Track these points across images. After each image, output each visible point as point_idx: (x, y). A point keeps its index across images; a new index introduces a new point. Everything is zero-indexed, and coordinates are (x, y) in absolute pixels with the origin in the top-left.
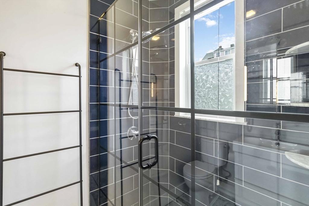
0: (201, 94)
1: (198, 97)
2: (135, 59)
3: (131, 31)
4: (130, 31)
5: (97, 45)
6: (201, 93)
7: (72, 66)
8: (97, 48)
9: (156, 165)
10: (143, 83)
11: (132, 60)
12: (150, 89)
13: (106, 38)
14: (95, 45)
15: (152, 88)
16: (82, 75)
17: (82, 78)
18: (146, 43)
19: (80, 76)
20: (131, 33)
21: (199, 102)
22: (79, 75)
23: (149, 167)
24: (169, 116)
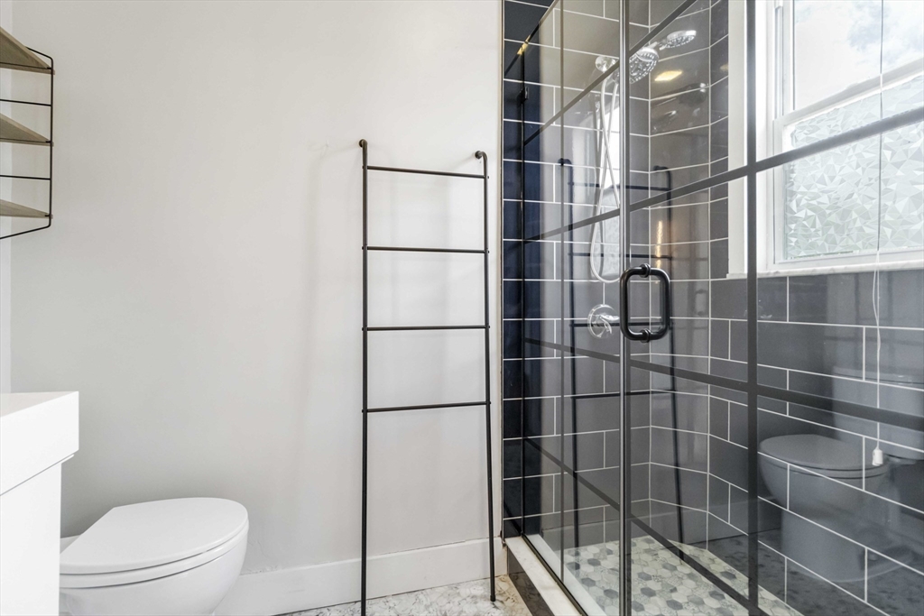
0: (819, 203)
1: (810, 213)
2: (609, 131)
3: (598, 61)
4: (595, 61)
5: (519, 106)
6: (819, 200)
7: (469, 158)
8: (519, 113)
9: (667, 337)
10: (631, 190)
11: (601, 133)
12: (650, 245)
13: (539, 87)
14: (514, 108)
15: (659, 241)
16: (488, 174)
17: (489, 181)
18: (639, 81)
19: (485, 177)
20: (599, 65)
21: (814, 226)
22: (483, 174)
23: (646, 338)
24: (710, 280)
